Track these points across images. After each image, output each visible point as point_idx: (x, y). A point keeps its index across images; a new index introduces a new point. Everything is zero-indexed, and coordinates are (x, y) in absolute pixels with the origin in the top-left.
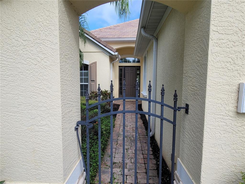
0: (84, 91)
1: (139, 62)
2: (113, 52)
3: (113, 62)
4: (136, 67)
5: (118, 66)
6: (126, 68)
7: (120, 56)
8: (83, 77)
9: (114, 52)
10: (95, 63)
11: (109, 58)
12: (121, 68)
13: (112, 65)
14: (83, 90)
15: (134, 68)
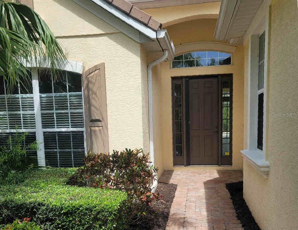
0: (72, 150)
1: (227, 62)
2: (152, 31)
3: (154, 64)
4: (220, 77)
5: (170, 79)
6: (191, 81)
7: (172, 44)
8: (69, 111)
9: (154, 30)
10: (99, 69)
11: (139, 48)
12: (178, 82)
13: (150, 72)
14: (71, 148)
15: (215, 80)
